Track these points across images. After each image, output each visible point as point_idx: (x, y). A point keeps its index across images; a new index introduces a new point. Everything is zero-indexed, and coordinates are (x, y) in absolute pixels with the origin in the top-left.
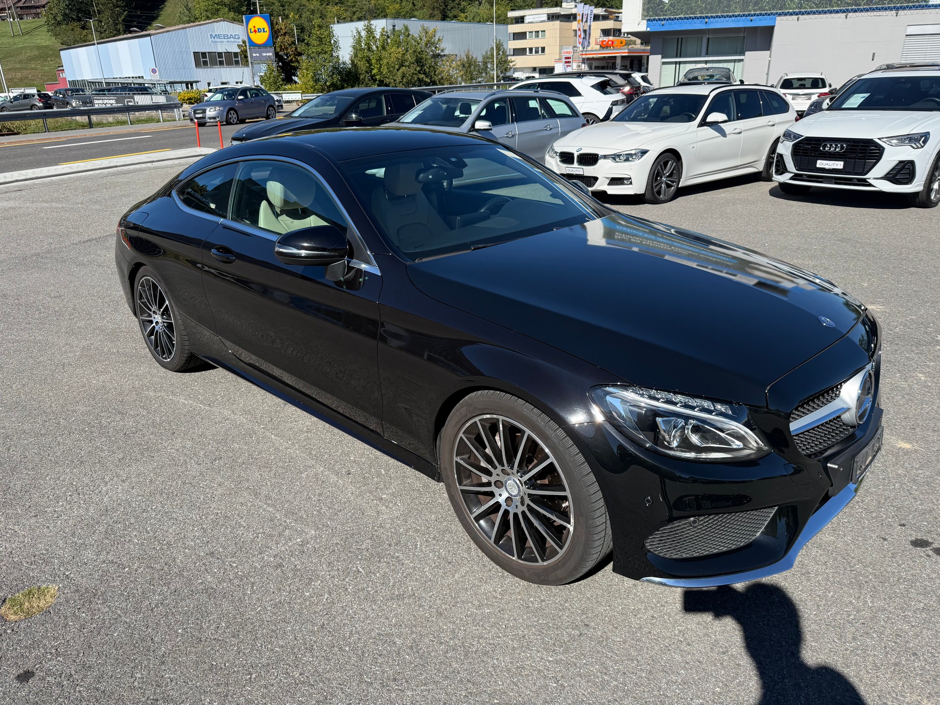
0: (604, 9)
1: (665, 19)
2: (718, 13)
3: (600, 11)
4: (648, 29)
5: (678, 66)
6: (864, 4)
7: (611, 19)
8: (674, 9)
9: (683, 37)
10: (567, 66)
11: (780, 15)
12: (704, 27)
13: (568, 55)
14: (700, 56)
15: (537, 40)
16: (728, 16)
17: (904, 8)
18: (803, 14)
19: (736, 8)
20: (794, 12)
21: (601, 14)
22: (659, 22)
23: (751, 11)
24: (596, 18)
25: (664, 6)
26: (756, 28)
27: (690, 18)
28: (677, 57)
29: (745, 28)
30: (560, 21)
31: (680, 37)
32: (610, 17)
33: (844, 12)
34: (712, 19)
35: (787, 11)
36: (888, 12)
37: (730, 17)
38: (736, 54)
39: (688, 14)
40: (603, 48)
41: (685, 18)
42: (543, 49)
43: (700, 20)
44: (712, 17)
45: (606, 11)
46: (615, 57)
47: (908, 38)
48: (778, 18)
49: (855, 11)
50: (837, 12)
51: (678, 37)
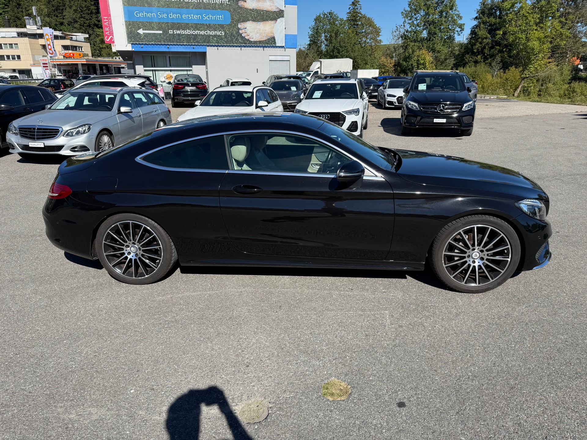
0: (61, 32)
1: (143, 44)
2: (174, 42)
3: (58, 33)
4: (133, 50)
5: (154, 72)
6: (248, 44)
7: (68, 39)
8: (147, 39)
9: (154, 55)
10: (46, 69)
11: (208, 46)
12: (167, 50)
13: (45, 62)
14: (167, 67)
15: (11, 50)
16: (180, 45)
17: (266, 47)
18: (220, 46)
19: (184, 40)
20: (215, 45)
21: (59, 35)
22: (140, 46)
23: (192, 43)
24: (56, 37)
25: (141, 36)
26: (196, 52)
27: (158, 44)
28: (152, 67)
29: (190, 52)
30: (29, 38)
31: (152, 55)
32: (66, 37)
33: (239, 47)
34: (171, 46)
35: (211, 44)
36: (259, 48)
37: (182, 45)
38: (187, 66)
39: (156, 42)
40: (67, 58)
41: (155, 44)
42: (19, 57)
43: (164, 46)
44: (171, 45)
45: (62, 33)
46: (77, 64)
47: (271, 62)
48: (208, 48)
49: (245, 47)
50: (236, 46)
51: (151, 55)
